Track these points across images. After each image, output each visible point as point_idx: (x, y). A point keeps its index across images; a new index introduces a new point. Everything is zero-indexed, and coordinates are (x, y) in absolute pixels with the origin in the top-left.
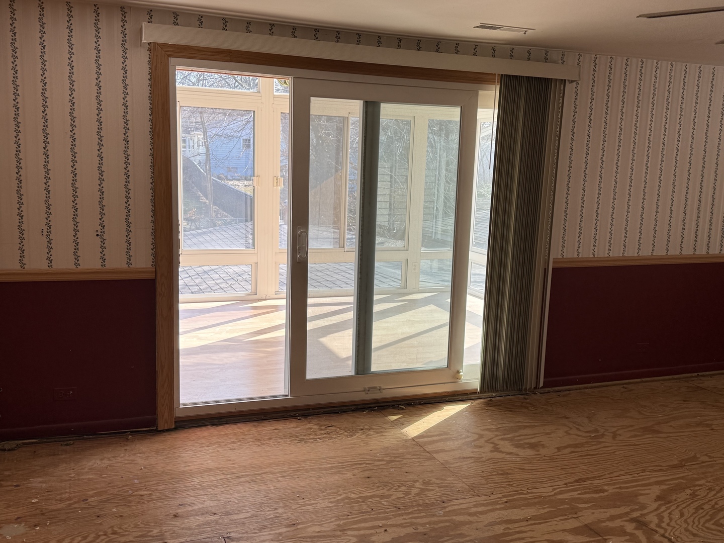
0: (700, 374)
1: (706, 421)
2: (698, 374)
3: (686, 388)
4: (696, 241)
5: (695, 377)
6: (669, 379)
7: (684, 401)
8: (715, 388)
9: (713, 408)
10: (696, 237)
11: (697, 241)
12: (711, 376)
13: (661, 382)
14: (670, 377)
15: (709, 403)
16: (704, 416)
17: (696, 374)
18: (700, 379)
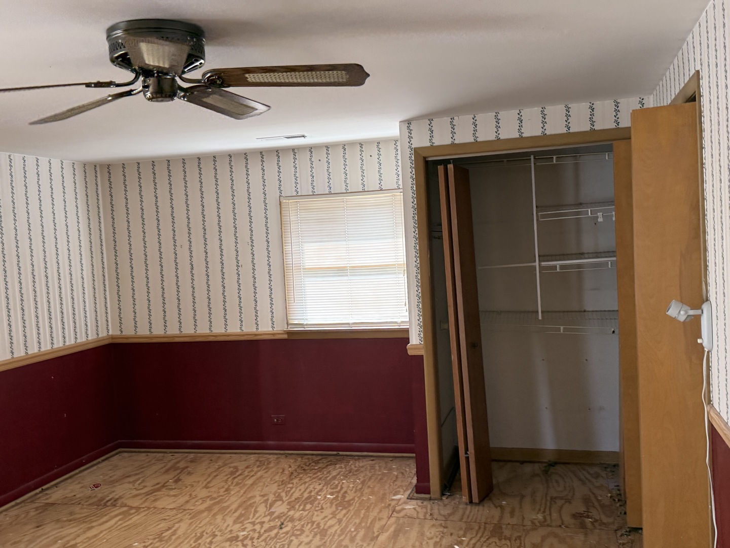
0: (44, 487)
1: (67, 544)
2: (42, 489)
3: (34, 510)
4: (11, 343)
5: (40, 492)
6: (13, 506)
7: (38, 527)
8: (65, 498)
9: (71, 522)
10: (11, 339)
11: (13, 343)
12: (56, 485)
13: (5, 513)
14: (13, 503)
15: (65, 519)
16: (65, 537)
17: (40, 489)
18: (47, 494)
